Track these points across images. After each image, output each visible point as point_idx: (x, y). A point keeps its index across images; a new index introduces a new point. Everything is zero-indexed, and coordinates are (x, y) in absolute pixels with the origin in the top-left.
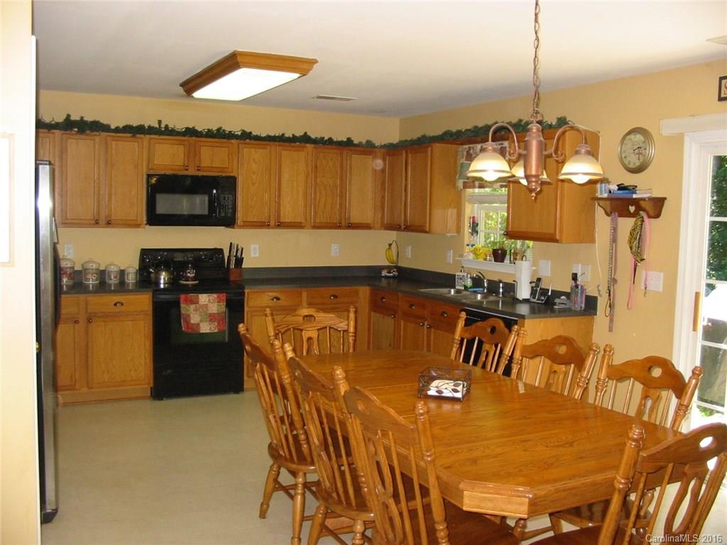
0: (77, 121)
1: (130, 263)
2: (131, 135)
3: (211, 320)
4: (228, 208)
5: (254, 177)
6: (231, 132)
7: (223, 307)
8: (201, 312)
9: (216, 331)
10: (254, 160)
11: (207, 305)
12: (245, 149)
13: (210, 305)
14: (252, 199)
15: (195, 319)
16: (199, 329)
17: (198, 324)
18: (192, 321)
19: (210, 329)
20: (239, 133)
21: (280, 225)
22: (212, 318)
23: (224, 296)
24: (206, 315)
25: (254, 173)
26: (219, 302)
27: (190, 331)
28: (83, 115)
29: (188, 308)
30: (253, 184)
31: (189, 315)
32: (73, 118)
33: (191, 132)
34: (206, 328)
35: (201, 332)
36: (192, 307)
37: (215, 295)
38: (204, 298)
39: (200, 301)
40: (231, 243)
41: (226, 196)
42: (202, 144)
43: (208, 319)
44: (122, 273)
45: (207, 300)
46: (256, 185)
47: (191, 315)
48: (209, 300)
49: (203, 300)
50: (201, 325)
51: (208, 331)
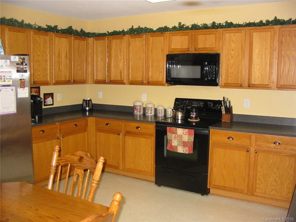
0: (137, 28)
1: (170, 105)
2: (161, 33)
3: (184, 146)
4: (213, 74)
5: (233, 53)
6: (220, 24)
7: (192, 139)
8: (177, 140)
9: (187, 153)
10: (233, 41)
11: (182, 135)
12: (226, 34)
13: (184, 136)
14: (231, 68)
15: (175, 143)
16: (177, 150)
17: (177, 147)
18: (173, 145)
19: (183, 151)
20: (224, 24)
21: (250, 86)
22: (185, 144)
23: (192, 132)
24: (181, 142)
25: (233, 50)
26: (189, 135)
27: (172, 150)
28: (139, 25)
29: (171, 135)
30: (232, 58)
31: (171, 140)
32: (134, 28)
33: (195, 27)
34: (181, 150)
35: (178, 152)
36: (173, 135)
37: (187, 130)
38: (180, 131)
39: (178, 132)
40: (224, 97)
41: (212, 66)
42: (199, 33)
43: (182, 145)
44: (165, 111)
45: (182, 133)
46: (234, 58)
47: (173, 140)
48: (183, 133)
49: (179, 132)
50: (178, 147)
51: (182, 152)
